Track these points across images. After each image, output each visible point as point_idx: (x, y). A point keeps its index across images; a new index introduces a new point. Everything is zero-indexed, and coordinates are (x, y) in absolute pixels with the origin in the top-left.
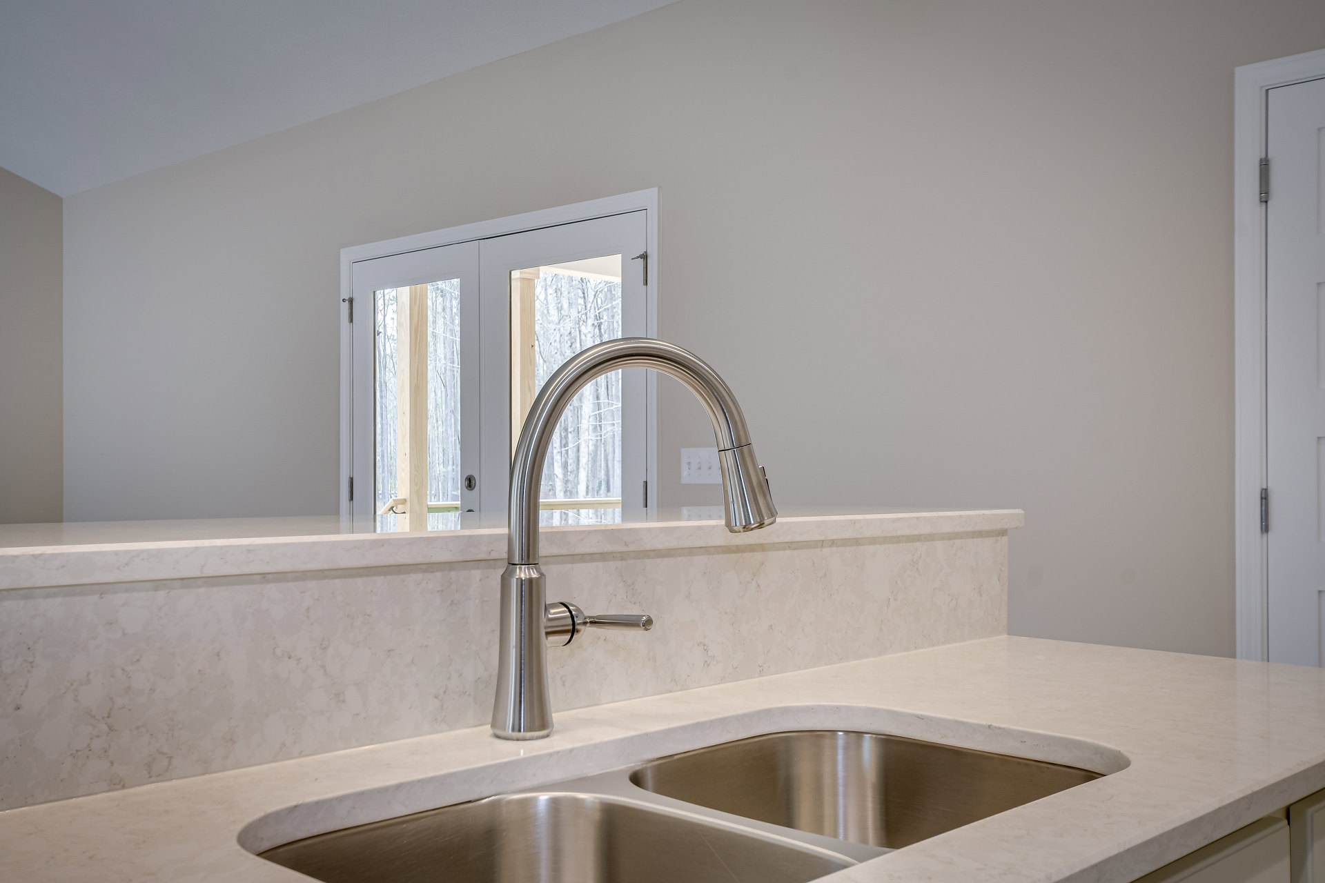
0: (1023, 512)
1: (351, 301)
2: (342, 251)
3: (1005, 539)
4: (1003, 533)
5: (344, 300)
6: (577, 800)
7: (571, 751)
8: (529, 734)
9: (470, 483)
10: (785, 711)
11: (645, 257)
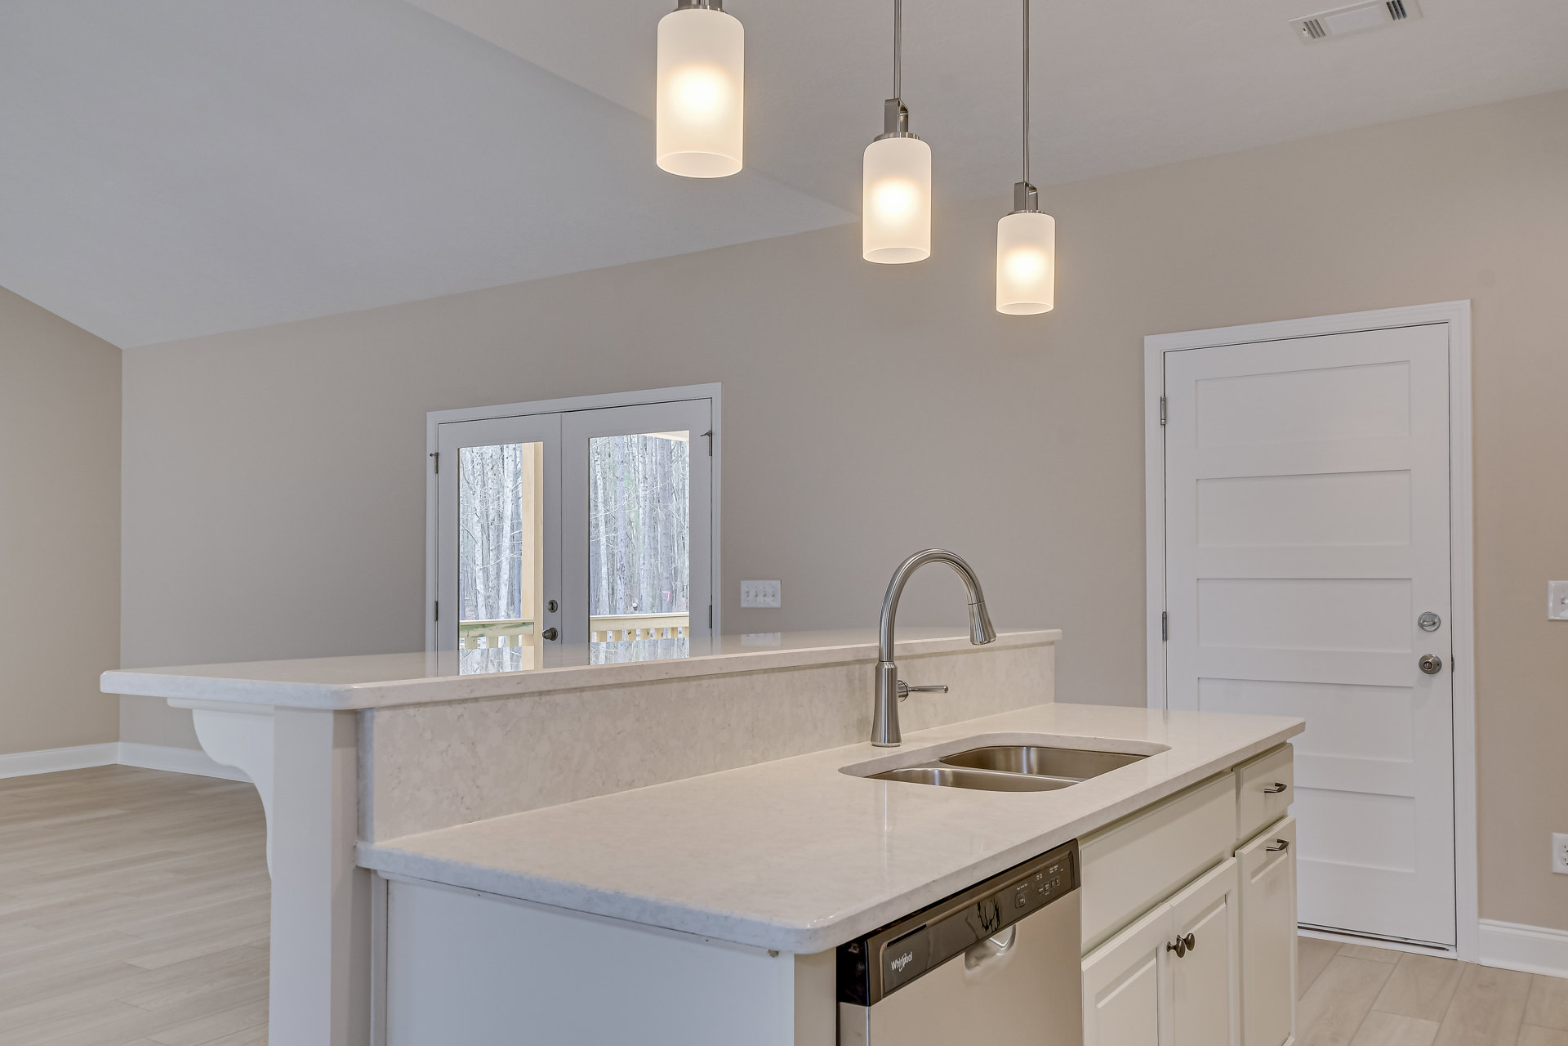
0: (1060, 631)
1: (437, 455)
2: (429, 414)
3: (1053, 647)
4: (1052, 643)
5: (431, 455)
6: (927, 771)
7: (918, 750)
8: (894, 744)
9: (553, 606)
10: (988, 736)
11: (710, 434)
